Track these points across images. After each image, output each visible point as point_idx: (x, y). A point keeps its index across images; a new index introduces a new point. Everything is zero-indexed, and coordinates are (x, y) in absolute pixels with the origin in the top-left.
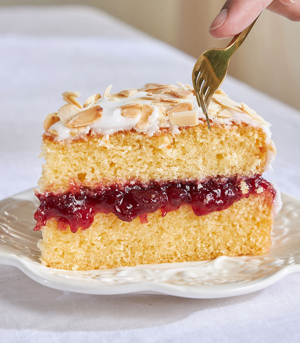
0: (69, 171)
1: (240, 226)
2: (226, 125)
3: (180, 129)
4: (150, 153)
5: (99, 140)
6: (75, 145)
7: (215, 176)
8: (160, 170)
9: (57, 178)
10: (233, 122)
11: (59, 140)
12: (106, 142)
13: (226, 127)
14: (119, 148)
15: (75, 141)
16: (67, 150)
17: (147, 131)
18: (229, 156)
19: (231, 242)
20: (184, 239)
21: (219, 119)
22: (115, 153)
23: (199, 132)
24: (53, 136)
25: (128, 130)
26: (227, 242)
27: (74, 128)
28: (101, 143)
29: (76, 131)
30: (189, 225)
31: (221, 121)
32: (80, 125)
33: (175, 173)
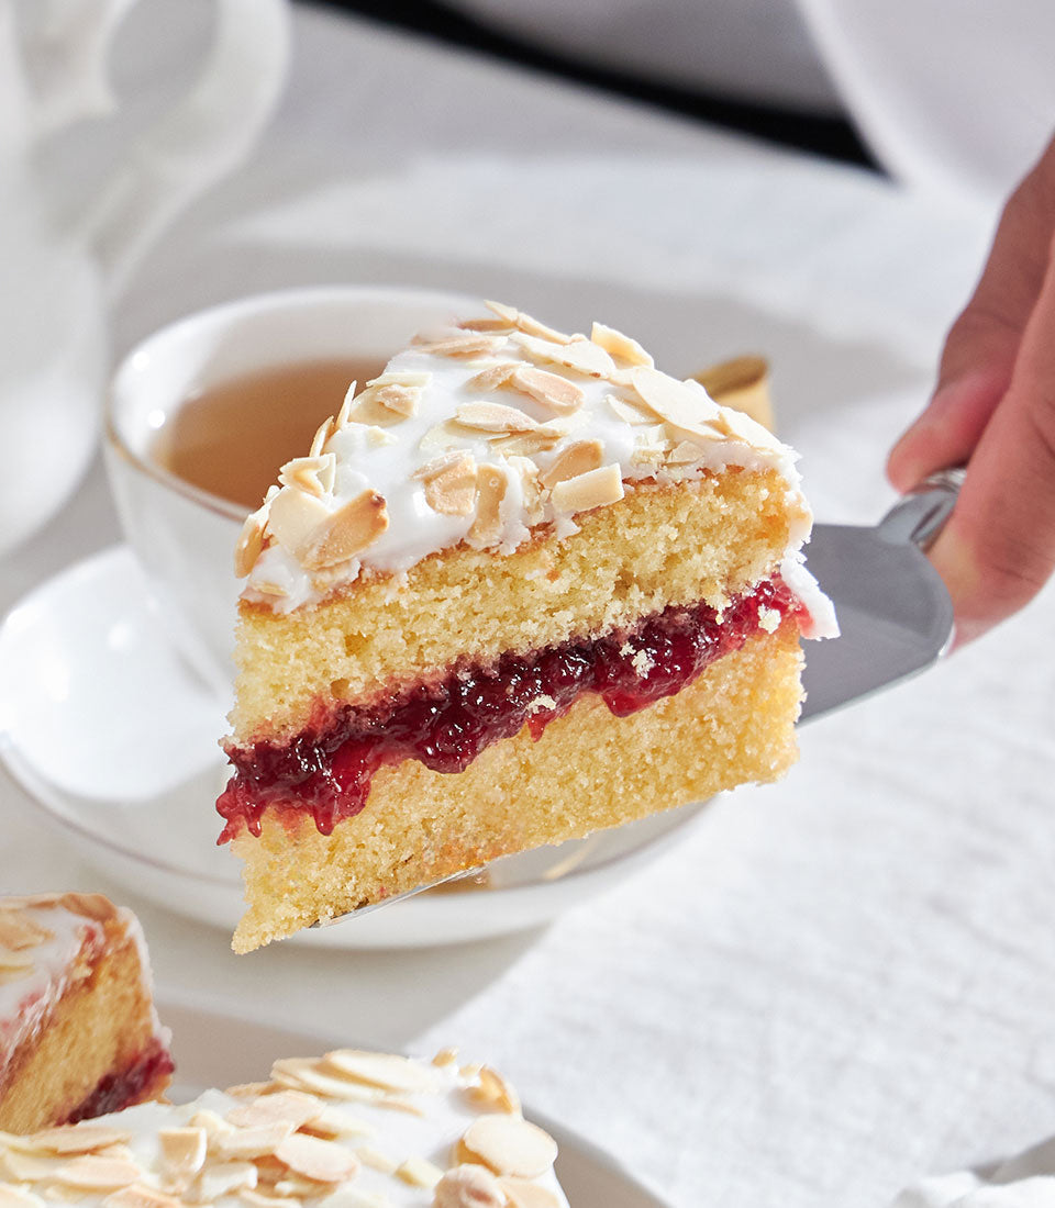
0: (310, 680)
1: (720, 722)
2: (690, 481)
3: (576, 517)
4: (504, 593)
5: (383, 591)
6: (326, 612)
7: (661, 611)
8: (530, 627)
9: (282, 701)
10: (705, 470)
11: (287, 611)
12: (401, 590)
13: (689, 486)
14: (432, 594)
15: (324, 604)
16: (305, 630)
17: (497, 543)
18: (697, 558)
19: (699, 766)
20: (584, 780)
21: (672, 471)
22: (421, 610)
23: (622, 516)
24: (268, 602)
25: (451, 548)
26: (687, 768)
27: (322, 569)
28: (388, 596)
29: (326, 577)
30: (593, 743)
31: (678, 475)
32: (338, 560)
33: (565, 626)
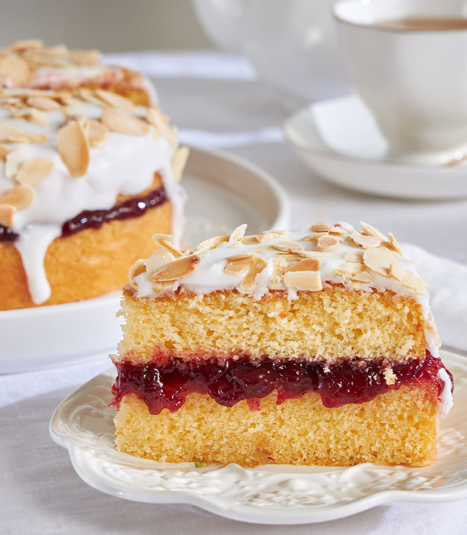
0: (154, 337)
1: (392, 426)
2: (364, 292)
3: (298, 293)
4: (260, 321)
5: (190, 301)
6: (160, 304)
7: (352, 358)
8: (275, 345)
9: (139, 343)
10: (373, 289)
11: (138, 297)
12: (199, 303)
13: (363, 294)
14: (218, 311)
15: (159, 299)
16: (150, 310)
17: (252, 293)
18: (369, 333)
19: (377, 445)
20: (311, 435)
21: (354, 284)
22: (213, 318)
23: (326, 299)
24: (133, 291)
25: (229, 290)
26: (372, 445)
27: (158, 282)
28: (192, 304)
29: (160, 287)
30: (318, 418)
31: (357, 286)
32: (165, 280)
33: (296, 350)
